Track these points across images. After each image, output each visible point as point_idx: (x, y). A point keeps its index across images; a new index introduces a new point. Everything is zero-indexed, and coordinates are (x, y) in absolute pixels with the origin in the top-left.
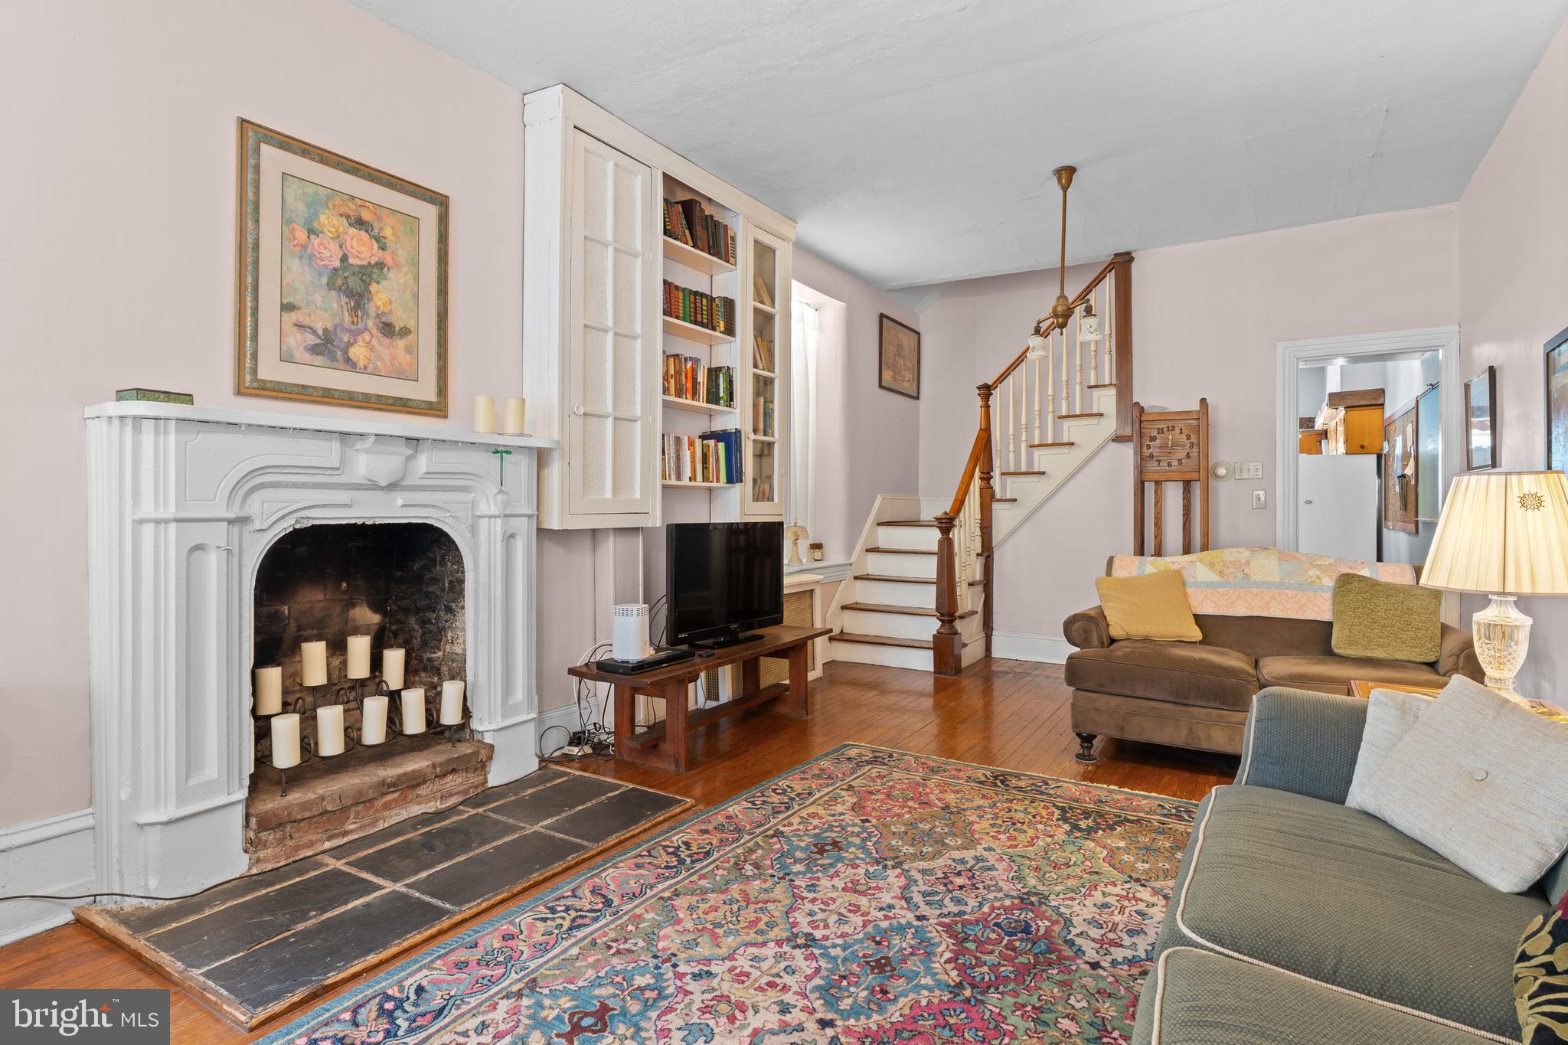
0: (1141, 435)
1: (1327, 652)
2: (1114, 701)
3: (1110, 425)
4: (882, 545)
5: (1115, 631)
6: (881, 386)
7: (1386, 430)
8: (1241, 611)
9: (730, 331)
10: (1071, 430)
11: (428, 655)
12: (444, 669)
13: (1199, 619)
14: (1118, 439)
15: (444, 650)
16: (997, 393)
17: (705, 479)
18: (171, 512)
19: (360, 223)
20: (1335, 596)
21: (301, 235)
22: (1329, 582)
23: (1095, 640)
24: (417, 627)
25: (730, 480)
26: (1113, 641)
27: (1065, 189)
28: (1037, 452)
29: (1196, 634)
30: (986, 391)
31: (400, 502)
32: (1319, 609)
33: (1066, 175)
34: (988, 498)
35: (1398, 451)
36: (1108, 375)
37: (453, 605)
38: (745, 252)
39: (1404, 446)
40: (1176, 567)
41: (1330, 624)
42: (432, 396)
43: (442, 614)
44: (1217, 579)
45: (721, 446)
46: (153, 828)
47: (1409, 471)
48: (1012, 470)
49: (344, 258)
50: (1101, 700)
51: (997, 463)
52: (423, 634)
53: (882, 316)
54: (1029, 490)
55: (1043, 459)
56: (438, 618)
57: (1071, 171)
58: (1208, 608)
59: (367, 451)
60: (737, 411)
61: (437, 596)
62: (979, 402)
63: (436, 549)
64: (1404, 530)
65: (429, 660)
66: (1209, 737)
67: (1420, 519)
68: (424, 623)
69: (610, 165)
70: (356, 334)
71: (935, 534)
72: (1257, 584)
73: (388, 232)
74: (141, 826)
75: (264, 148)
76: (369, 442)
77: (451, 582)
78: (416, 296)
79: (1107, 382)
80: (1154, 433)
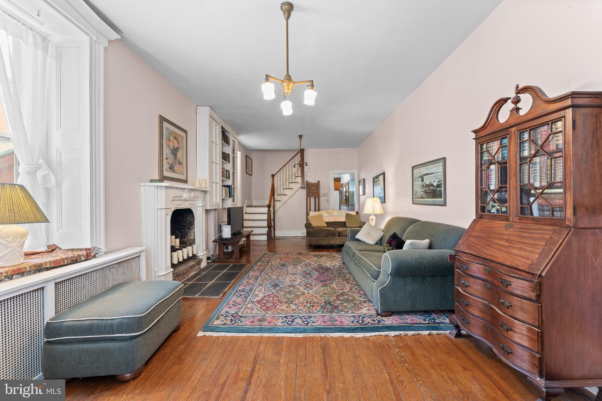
0: (308, 187)
1: (345, 226)
2: (316, 238)
3: (299, 185)
4: (247, 212)
5: (313, 226)
6: (246, 173)
7: (342, 186)
8: (332, 221)
9: (229, 162)
10: (292, 186)
11: (183, 240)
12: (188, 243)
13: (326, 223)
14: (302, 188)
15: (188, 238)
16: (276, 176)
17: (226, 197)
18: (164, 207)
19: (176, 138)
20: (346, 217)
21: (168, 141)
22: (345, 215)
23: (311, 228)
24: (179, 234)
25: (230, 197)
26: (313, 227)
27: (301, 139)
28: (285, 190)
29: (326, 225)
30: (273, 176)
31: (188, 204)
32: (343, 219)
33: (301, 137)
34: (274, 201)
35: (344, 190)
36: (299, 174)
37: (190, 228)
38: (231, 143)
39: (346, 189)
40: (321, 213)
41: (345, 222)
42: (185, 179)
43: (186, 230)
44: (327, 215)
45: (228, 189)
46: (162, 277)
47: (347, 195)
48: (279, 194)
49: (174, 147)
50: (313, 238)
51: (276, 192)
52: (181, 235)
53: (246, 156)
54: (283, 199)
55: (286, 192)
56: (185, 231)
57: (302, 136)
58: (327, 221)
59: (186, 192)
60: (230, 180)
61: (185, 226)
62: (271, 178)
63: (185, 215)
64: (346, 206)
65: (183, 241)
66: (331, 242)
67: (350, 204)
68: (181, 232)
69: (214, 124)
70: (175, 164)
71: (267, 209)
72: (334, 216)
73: (179, 140)
74: (159, 276)
75: (164, 122)
76: (187, 190)
77: (189, 222)
78: (183, 155)
79: (299, 176)
80: (310, 187)
